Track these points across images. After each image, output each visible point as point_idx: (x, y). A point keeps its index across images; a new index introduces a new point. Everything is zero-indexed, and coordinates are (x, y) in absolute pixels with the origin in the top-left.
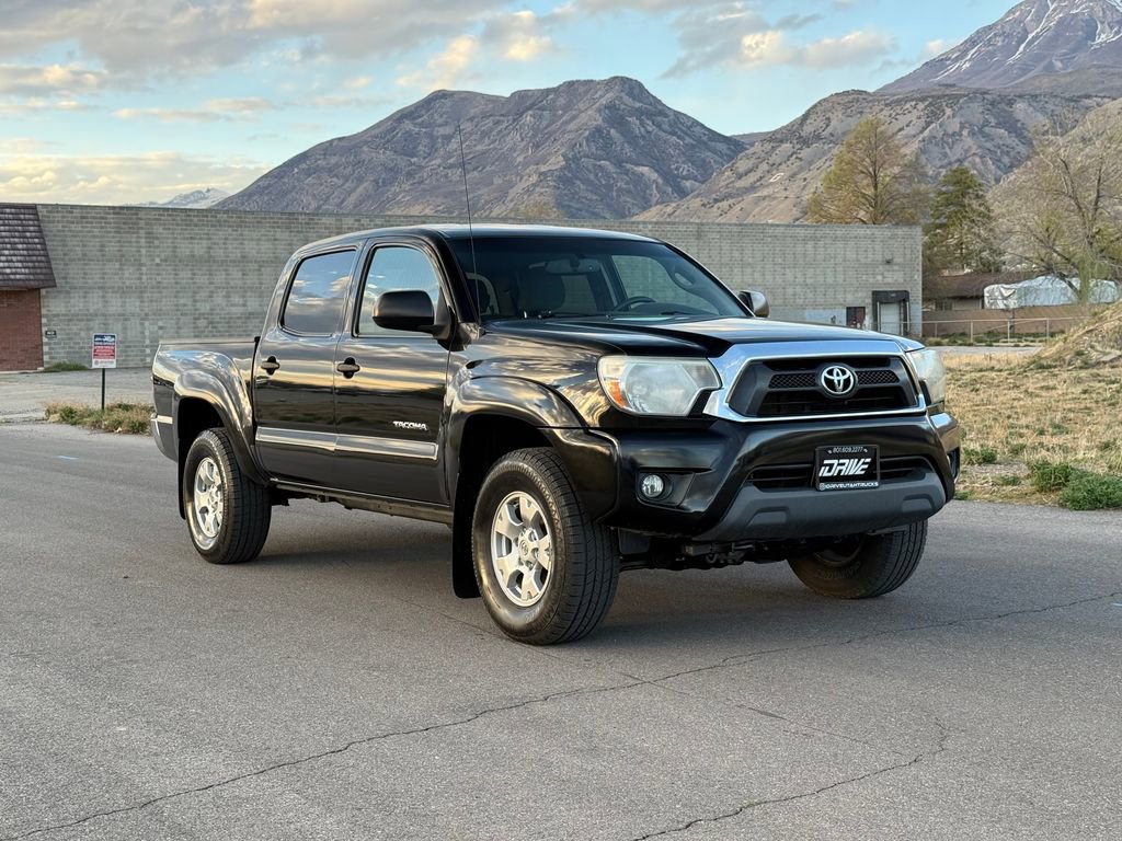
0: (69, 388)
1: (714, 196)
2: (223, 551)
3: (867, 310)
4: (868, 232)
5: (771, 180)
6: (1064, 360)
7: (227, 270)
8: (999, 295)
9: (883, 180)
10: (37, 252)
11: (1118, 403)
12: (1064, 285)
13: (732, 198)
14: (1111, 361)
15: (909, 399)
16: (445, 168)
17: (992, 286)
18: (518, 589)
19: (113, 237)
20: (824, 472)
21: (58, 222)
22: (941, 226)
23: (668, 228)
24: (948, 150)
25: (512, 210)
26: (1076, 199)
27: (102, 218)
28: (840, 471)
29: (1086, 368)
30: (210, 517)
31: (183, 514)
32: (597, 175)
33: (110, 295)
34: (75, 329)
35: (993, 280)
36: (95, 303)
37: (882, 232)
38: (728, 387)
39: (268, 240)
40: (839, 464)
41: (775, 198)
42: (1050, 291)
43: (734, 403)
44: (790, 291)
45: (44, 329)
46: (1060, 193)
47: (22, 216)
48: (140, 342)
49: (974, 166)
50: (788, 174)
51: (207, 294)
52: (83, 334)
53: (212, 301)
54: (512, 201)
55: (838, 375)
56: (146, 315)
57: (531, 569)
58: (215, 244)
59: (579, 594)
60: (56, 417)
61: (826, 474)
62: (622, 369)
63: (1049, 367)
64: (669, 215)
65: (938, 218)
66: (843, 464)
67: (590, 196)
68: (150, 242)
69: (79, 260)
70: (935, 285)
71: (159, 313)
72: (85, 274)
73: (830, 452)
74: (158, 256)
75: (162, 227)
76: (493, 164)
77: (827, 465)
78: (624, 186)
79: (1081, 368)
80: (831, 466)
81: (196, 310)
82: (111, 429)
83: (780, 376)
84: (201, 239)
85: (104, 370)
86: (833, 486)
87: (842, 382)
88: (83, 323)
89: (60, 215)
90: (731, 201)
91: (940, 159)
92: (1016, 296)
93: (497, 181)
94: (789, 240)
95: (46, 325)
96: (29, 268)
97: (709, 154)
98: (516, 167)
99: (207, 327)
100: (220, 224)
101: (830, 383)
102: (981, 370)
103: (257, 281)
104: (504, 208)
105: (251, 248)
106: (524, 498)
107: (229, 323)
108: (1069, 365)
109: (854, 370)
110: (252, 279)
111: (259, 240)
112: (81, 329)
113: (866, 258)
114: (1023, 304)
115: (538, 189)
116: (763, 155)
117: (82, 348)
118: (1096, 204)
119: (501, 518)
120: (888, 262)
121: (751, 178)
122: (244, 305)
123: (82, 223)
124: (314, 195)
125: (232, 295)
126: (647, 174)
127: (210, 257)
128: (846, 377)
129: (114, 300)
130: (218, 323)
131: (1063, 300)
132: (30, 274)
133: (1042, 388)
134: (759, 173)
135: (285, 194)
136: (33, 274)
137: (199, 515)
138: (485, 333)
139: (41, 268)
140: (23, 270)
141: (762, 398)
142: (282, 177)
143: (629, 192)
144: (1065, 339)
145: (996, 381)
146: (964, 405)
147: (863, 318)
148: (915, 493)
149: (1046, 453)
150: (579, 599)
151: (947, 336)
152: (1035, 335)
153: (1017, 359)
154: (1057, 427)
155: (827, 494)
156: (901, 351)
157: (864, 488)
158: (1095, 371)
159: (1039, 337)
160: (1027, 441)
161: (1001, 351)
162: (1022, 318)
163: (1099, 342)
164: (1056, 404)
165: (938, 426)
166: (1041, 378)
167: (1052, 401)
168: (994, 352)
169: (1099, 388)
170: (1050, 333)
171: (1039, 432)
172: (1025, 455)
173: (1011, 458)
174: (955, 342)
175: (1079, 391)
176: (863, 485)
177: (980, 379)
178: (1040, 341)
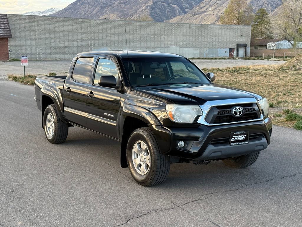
0: (15, 67)
1: (194, 14)
2: (54, 140)
3: (235, 49)
4: (236, 27)
5: (210, 10)
6: (290, 68)
7: (59, 34)
8: (271, 45)
9: (241, 12)
10: (7, 28)
12: (289, 43)
13: (199, 14)
15: (258, 116)
16: (120, 4)
17: (269, 43)
18: (140, 168)
19: (28, 24)
21: (13, 19)
22: (256, 25)
23: (181, 25)
24: (258, 2)
25: (138, 16)
26: (294, 19)
27: (25, 18)
28: (237, 139)
29: (296, 70)
30: (51, 130)
31: (43, 128)
32: (162, 7)
33: (27, 40)
34: (17, 49)
35: (270, 41)
36: (23, 42)
37: (240, 27)
38: (205, 115)
39: (71, 26)
40: (237, 137)
41: (211, 15)
42: (285, 45)
43: (206, 119)
44: (214, 43)
45: (9, 49)
46: (289, 17)
47: (3, 17)
48: (35, 53)
49: (266, 7)
50: (215, 8)
51: (54, 40)
52: (20, 51)
53: (55, 43)
54: (138, 14)
55: (238, 110)
56: (37, 46)
57: (144, 164)
58: (56, 26)
59: (158, 174)
60: (11, 79)
61: (233, 140)
62: (173, 108)
63: (286, 70)
64: (181, 19)
65: (256, 22)
66: (238, 137)
67: (160, 13)
68: (38, 26)
69: (18, 30)
70: (254, 42)
71: (40, 45)
72: (20, 34)
73: (235, 134)
74: (40, 29)
75: (41, 21)
76: (133, 3)
77: (233, 138)
78: (169, 10)
79: (294, 70)
80: (235, 138)
81: (51, 45)
82: (26, 84)
83: (221, 111)
84: (52, 25)
85: (24, 66)
86: (235, 144)
87: (239, 112)
88: (20, 48)
89: (13, 17)
90: (198, 15)
91: (256, 5)
92: (276, 46)
93: (134, 8)
94: (214, 29)
95: (9, 48)
96: (5, 32)
97: (193, 2)
98: (140, 4)
99: (53, 50)
100: (57, 21)
101: (235, 113)
102: (267, 70)
103: (67, 37)
104: (136, 15)
105: (66, 28)
106: (142, 143)
107: (60, 49)
108: (291, 69)
109: (242, 108)
110: (66, 37)
111: (68, 26)
112: (19, 49)
113: (236, 34)
114: (278, 48)
115: (145, 10)
116: (208, 2)
117: (19, 55)
118: (299, 21)
119: (135, 147)
120: (242, 36)
121: (204, 9)
122: (64, 44)
123: (19, 20)
124: (84, 10)
125: (61, 41)
126: (176, 7)
127: (55, 30)
128: (240, 110)
129: (28, 42)
130: (57, 49)
131: (289, 47)
132: (5, 34)
133: (284, 77)
134: (206, 7)
135: (76, 10)
136: (6, 34)
137: (48, 129)
138: (132, 91)
139: (8, 32)
140: (3, 33)
141: (215, 118)
142: (75, 5)
143: (170, 12)
144: (290, 62)
145: (271, 74)
146: (263, 82)
147: (234, 51)
148: (259, 144)
149: (287, 104)
150: (158, 175)
151: (256, 57)
152: (281, 57)
153: (276, 66)
154: (289, 92)
155: (233, 146)
156: (256, 101)
157: (244, 144)
158: (298, 71)
159: (282, 58)
160: (281, 98)
161: (272, 63)
162: (277, 52)
163: (299, 63)
164: (288, 83)
165: (266, 123)
166: (283, 73)
167: (287, 82)
168: (270, 63)
169: (299, 77)
170: (285, 56)
171: (284, 94)
172: (281, 104)
173: (277, 106)
174: (259, 59)
175: (294, 78)
176: (244, 143)
177: (266, 73)
178: (282, 59)
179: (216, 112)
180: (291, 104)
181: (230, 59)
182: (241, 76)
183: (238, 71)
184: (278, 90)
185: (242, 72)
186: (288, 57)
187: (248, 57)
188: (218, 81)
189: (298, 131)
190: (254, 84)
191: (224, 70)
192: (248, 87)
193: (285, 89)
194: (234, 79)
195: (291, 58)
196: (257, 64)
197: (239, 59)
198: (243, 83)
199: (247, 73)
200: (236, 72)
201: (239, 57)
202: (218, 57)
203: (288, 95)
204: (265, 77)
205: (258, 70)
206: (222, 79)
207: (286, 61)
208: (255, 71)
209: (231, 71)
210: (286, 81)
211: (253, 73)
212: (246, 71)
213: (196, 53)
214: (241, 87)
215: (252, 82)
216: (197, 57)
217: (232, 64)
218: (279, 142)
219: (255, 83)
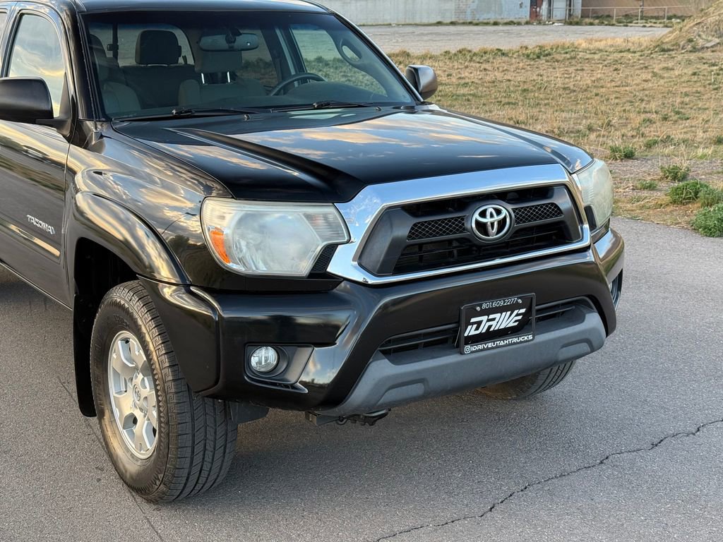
6: (679, 45)
11: (720, 88)
14: (712, 47)
15: (572, 233)
20: (471, 331)
28: (490, 327)
29: (695, 52)
38: (358, 238)
40: (488, 320)
55: (492, 216)
57: (145, 416)
61: (473, 332)
62: (228, 217)
63: (669, 50)
66: (494, 319)
73: (478, 309)
77: (474, 323)
79: (691, 51)
80: (479, 323)
83: (422, 224)
86: (480, 347)
87: (496, 224)
101: (482, 227)
102: (621, 52)
106: (134, 341)
108: (683, 49)
109: (510, 207)
128: (501, 217)
133: (663, 68)
141: (399, 250)
144: (681, 29)
145: (631, 61)
146: (609, 85)
147: (542, 4)
148: (573, 340)
149: (673, 147)
150: (186, 471)
151: (597, 18)
152: (657, 18)
153: (645, 41)
154: (678, 113)
155: (473, 355)
156: (566, 175)
157: (517, 343)
158: (700, 54)
159: (660, 21)
160: (657, 131)
161: (634, 32)
162: (649, 6)
163: (704, 32)
164: (675, 87)
165: (601, 256)
166: (662, 59)
167: (672, 83)
168: (630, 33)
169: (704, 69)
170: (668, 16)
171: (665, 119)
172: (657, 149)
173: (646, 153)
174: (603, 23)
175: (690, 73)
176: (515, 340)
177: (620, 59)
178: (660, 23)
179: (402, 230)
180: (683, 147)
181: (532, 24)
182: (554, 68)
183: (547, 55)
184: (647, 106)
185: (558, 57)
186: (675, 17)
187: (575, 20)
188: (494, 82)
189: (707, 239)
190: (586, 90)
191: (513, 54)
192: (571, 98)
193: (666, 102)
194: (535, 78)
195: (683, 20)
196: (596, 36)
197: (553, 23)
198: (558, 89)
199: (570, 61)
200: (542, 57)
201: (555, 18)
202: (502, 19)
203: (676, 121)
204: (616, 70)
205: (600, 50)
206: (506, 77)
207: (671, 27)
208: (591, 53)
209: (531, 56)
210: (670, 82)
211: (587, 59)
212: (568, 56)
213: (446, 10)
214: (552, 99)
215: (581, 83)
216: (449, 21)
217: (534, 37)
218: (646, 282)
219: (588, 87)
